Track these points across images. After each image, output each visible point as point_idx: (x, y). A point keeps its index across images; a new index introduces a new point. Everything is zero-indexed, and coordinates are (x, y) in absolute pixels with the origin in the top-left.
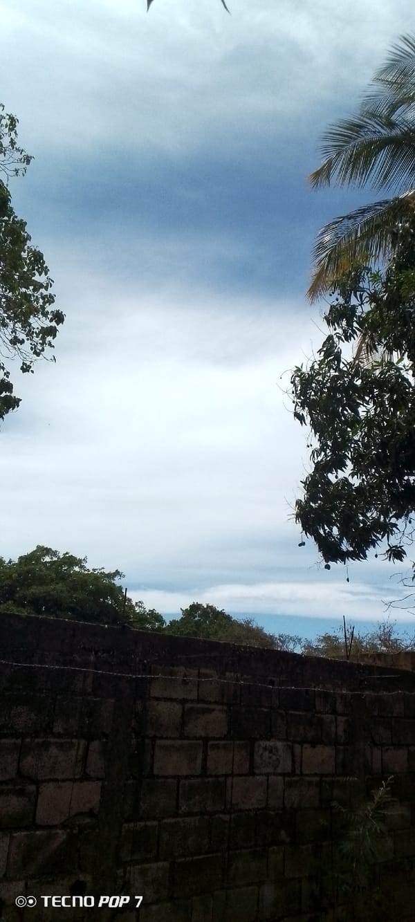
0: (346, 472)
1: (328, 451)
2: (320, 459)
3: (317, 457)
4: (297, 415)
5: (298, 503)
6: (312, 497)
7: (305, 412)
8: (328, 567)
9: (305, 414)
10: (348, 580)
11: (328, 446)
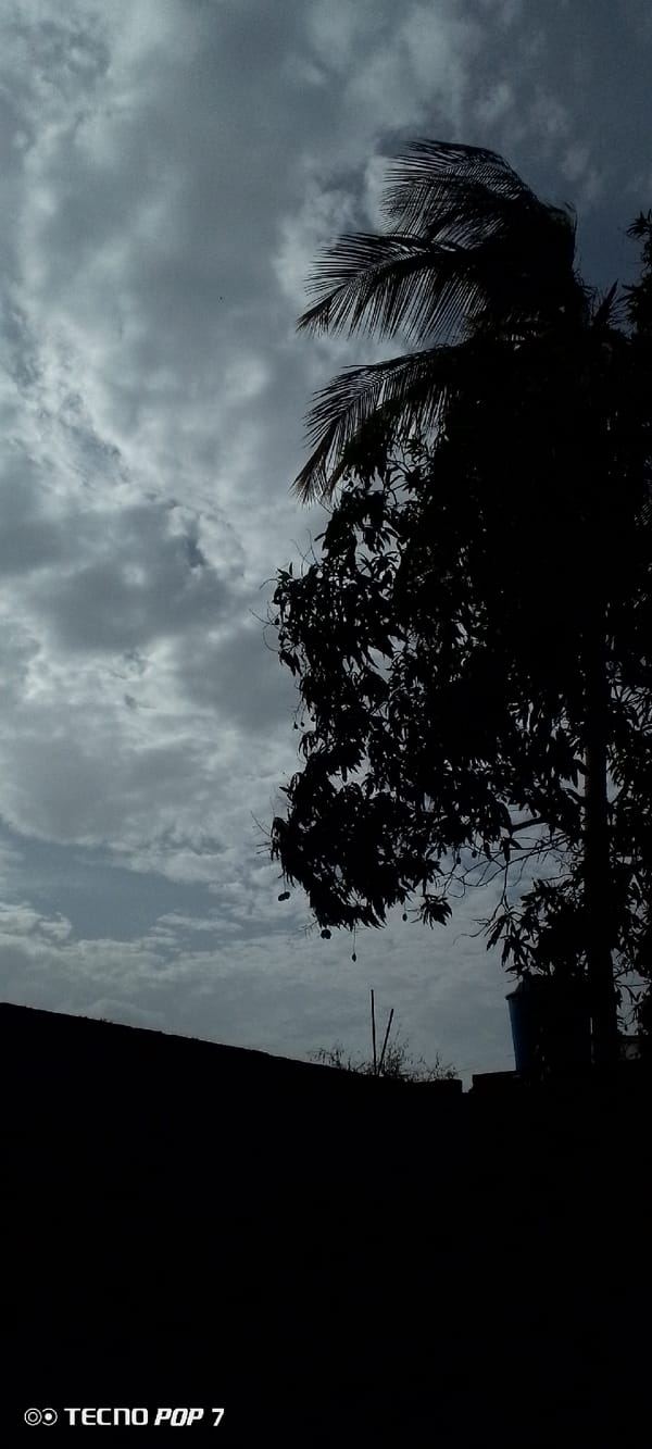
0: (360, 774)
1: (330, 736)
2: (315, 750)
3: (311, 746)
4: (285, 656)
5: (278, 823)
6: (300, 814)
7: (299, 651)
8: (326, 934)
9: (298, 654)
10: (354, 958)
11: (330, 728)
